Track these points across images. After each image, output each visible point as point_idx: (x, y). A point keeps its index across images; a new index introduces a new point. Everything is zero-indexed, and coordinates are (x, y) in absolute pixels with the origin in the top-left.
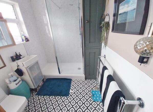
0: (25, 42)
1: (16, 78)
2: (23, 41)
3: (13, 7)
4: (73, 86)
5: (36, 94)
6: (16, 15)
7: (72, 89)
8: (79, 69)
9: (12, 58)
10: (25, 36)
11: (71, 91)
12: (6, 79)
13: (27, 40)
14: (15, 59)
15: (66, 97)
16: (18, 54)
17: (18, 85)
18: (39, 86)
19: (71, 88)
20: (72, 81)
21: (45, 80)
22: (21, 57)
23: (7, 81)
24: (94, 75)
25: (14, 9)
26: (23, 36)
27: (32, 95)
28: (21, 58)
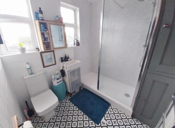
0: (76, 45)
1: (59, 77)
2: (74, 45)
3: (74, 12)
4: (108, 115)
5: (69, 98)
6: (75, 20)
7: (106, 119)
8: (127, 95)
9: (62, 58)
10: (77, 41)
11: (103, 120)
12: (53, 75)
13: (78, 44)
14: (64, 60)
15: (95, 123)
16: (67, 56)
17: (59, 83)
18: (74, 92)
19: (105, 115)
20: (110, 108)
21: (82, 88)
22: (69, 59)
23: (53, 77)
24: (150, 119)
25: (75, 14)
26: (76, 40)
27: (66, 98)
28: (68, 61)
